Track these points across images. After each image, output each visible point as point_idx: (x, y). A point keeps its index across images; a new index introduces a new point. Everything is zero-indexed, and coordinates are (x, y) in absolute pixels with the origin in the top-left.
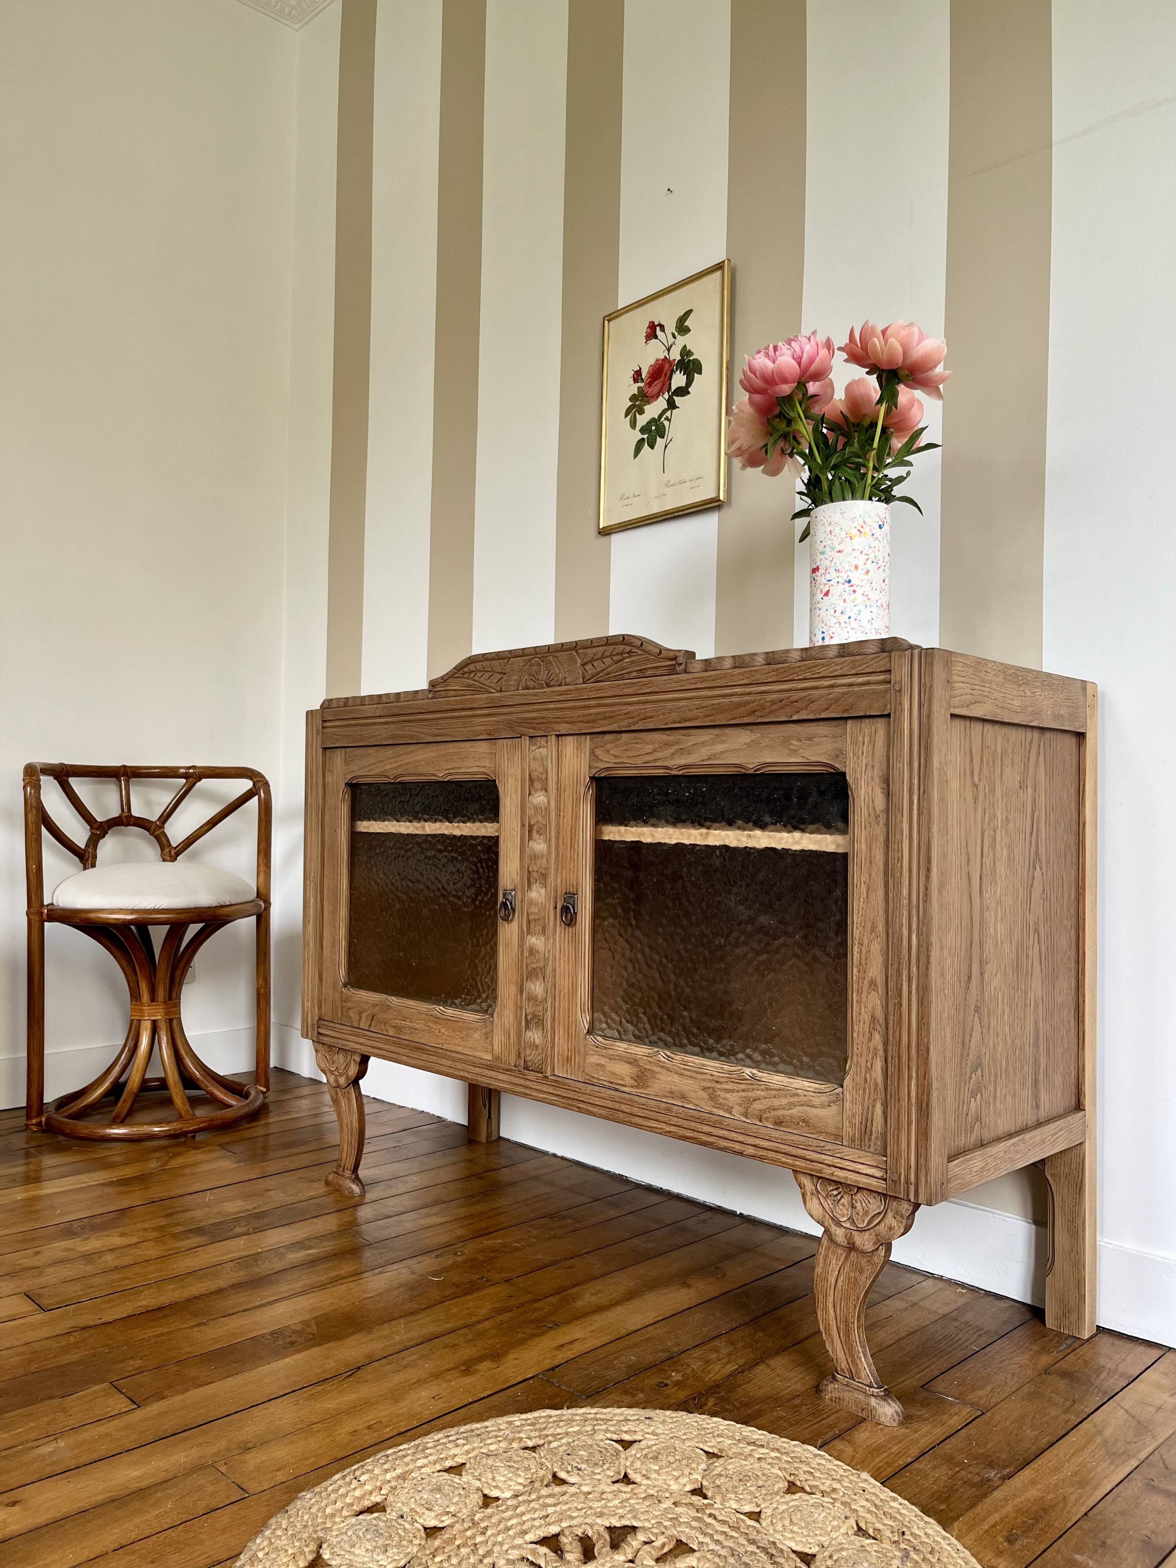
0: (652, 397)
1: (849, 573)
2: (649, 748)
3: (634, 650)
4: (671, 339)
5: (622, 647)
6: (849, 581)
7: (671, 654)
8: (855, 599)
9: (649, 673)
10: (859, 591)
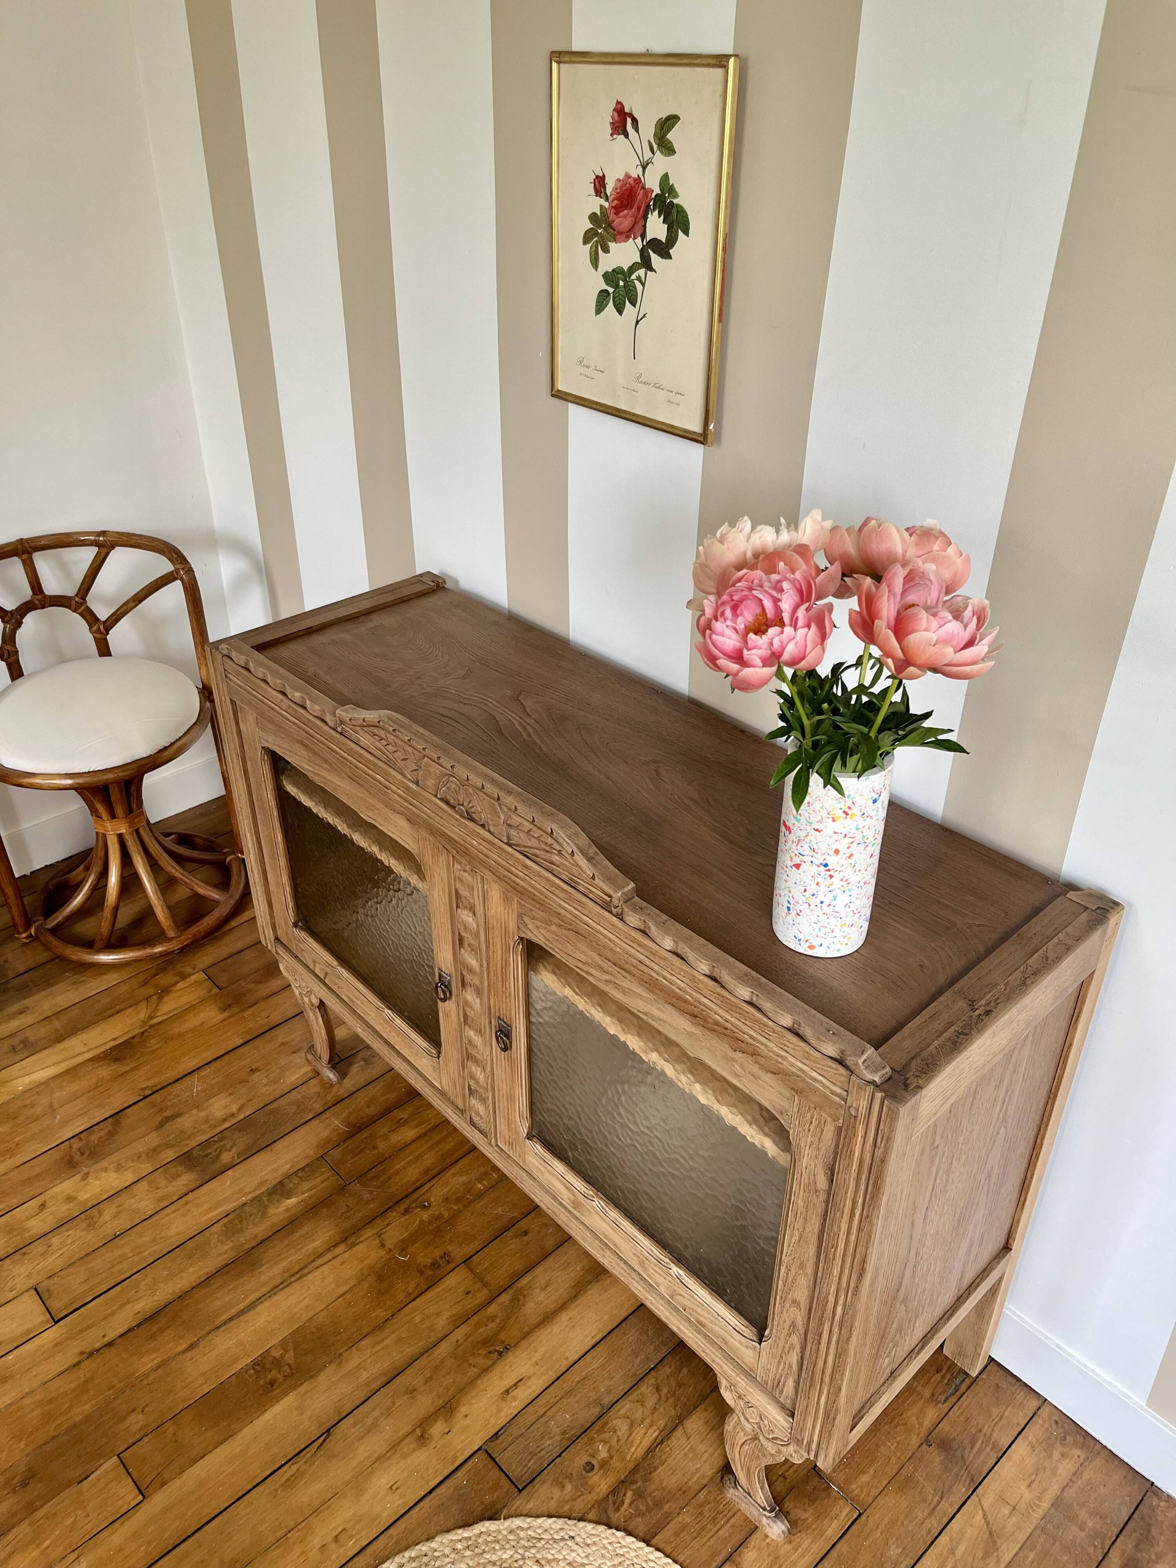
0: (621, 233)
1: (826, 856)
4: (648, 154)
5: (550, 840)
6: (826, 865)
8: (832, 884)
9: (581, 887)
10: (837, 877)
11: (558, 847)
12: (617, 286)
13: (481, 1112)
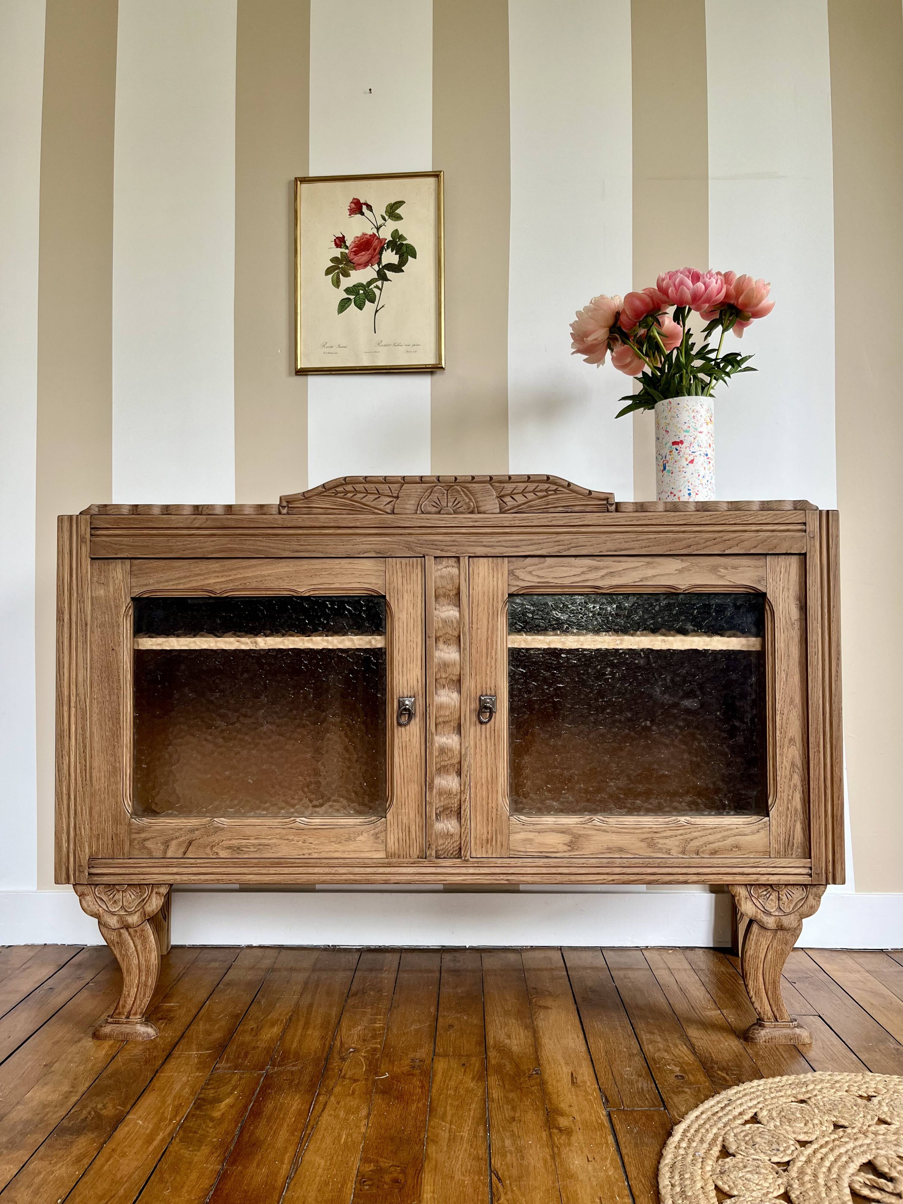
0: (359, 264)
1: (706, 449)
2: (578, 571)
3: (560, 489)
4: (380, 221)
5: (546, 486)
6: (707, 455)
7: (602, 496)
8: (710, 468)
9: (577, 509)
11: (555, 487)
12: (358, 294)
13: (452, 830)
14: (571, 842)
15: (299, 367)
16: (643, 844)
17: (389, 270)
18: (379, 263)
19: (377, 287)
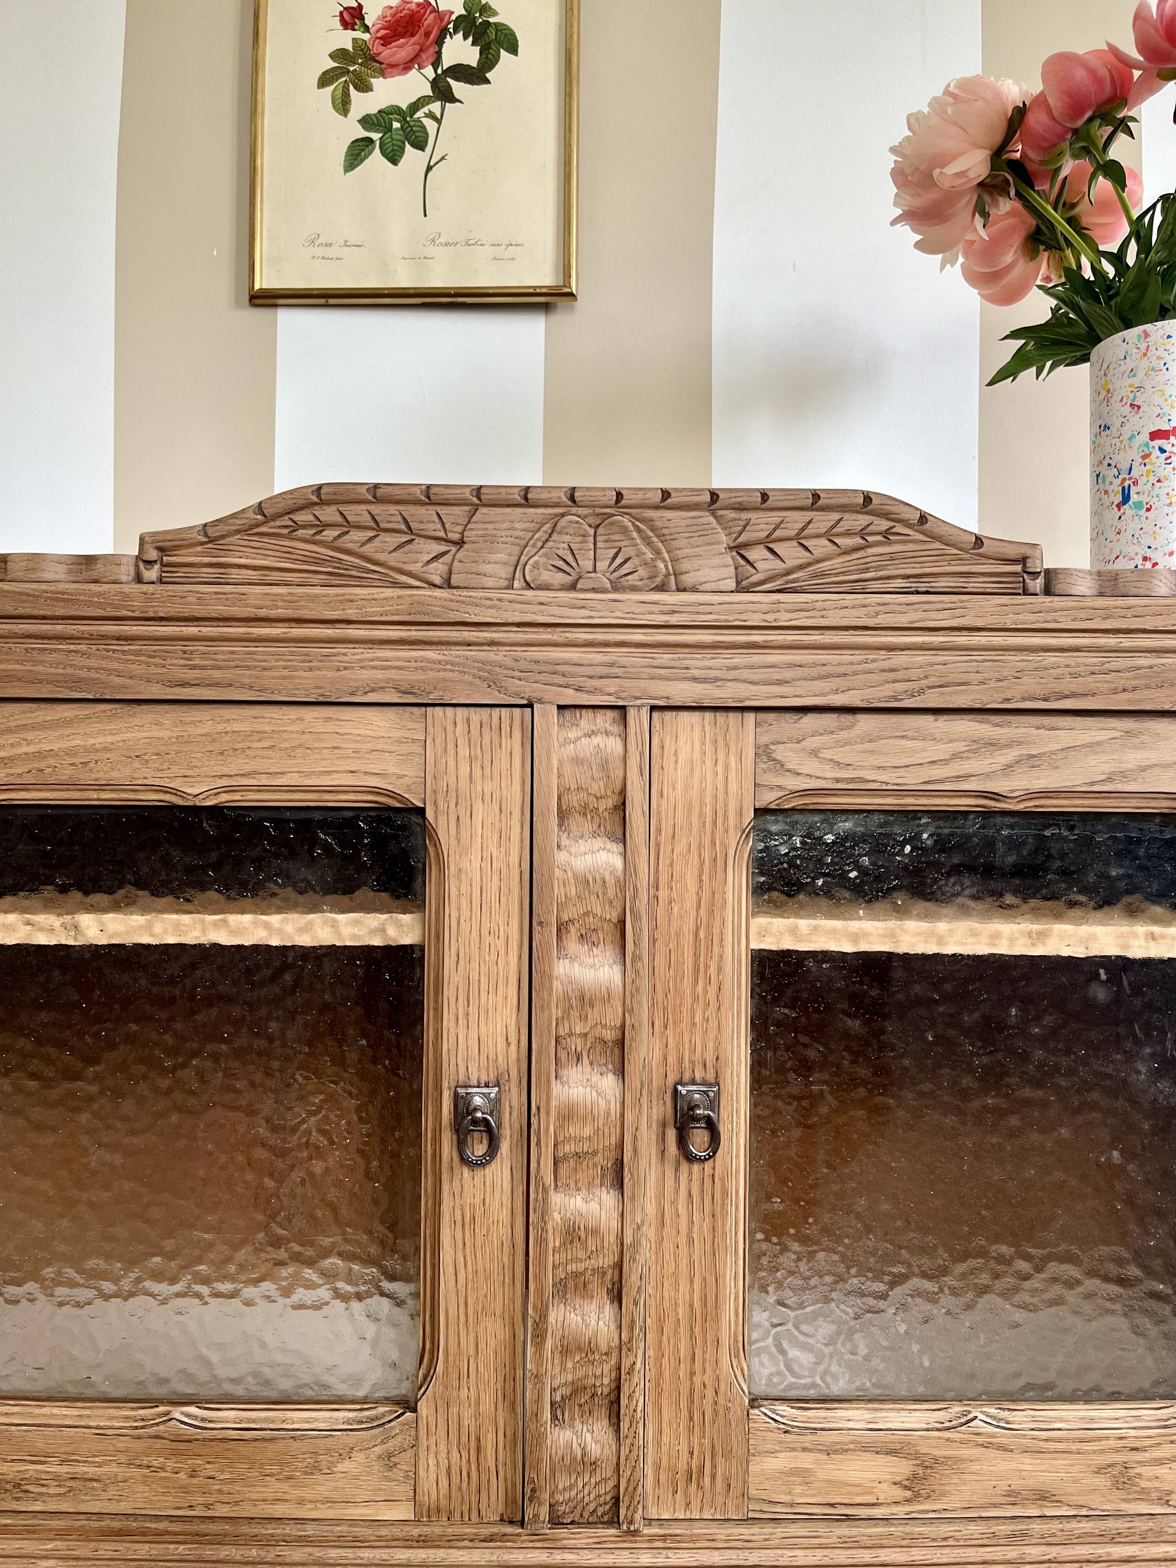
0: (392, 66)
2: (942, 751)
3: (899, 529)
5: (863, 520)
7: (1012, 552)
9: (942, 584)
11: (884, 525)
12: (388, 129)
13: (595, 1450)
14: (914, 1477)
15: (257, 287)
16: (1102, 1482)
17: (457, 79)
18: (436, 63)
19: (431, 115)
